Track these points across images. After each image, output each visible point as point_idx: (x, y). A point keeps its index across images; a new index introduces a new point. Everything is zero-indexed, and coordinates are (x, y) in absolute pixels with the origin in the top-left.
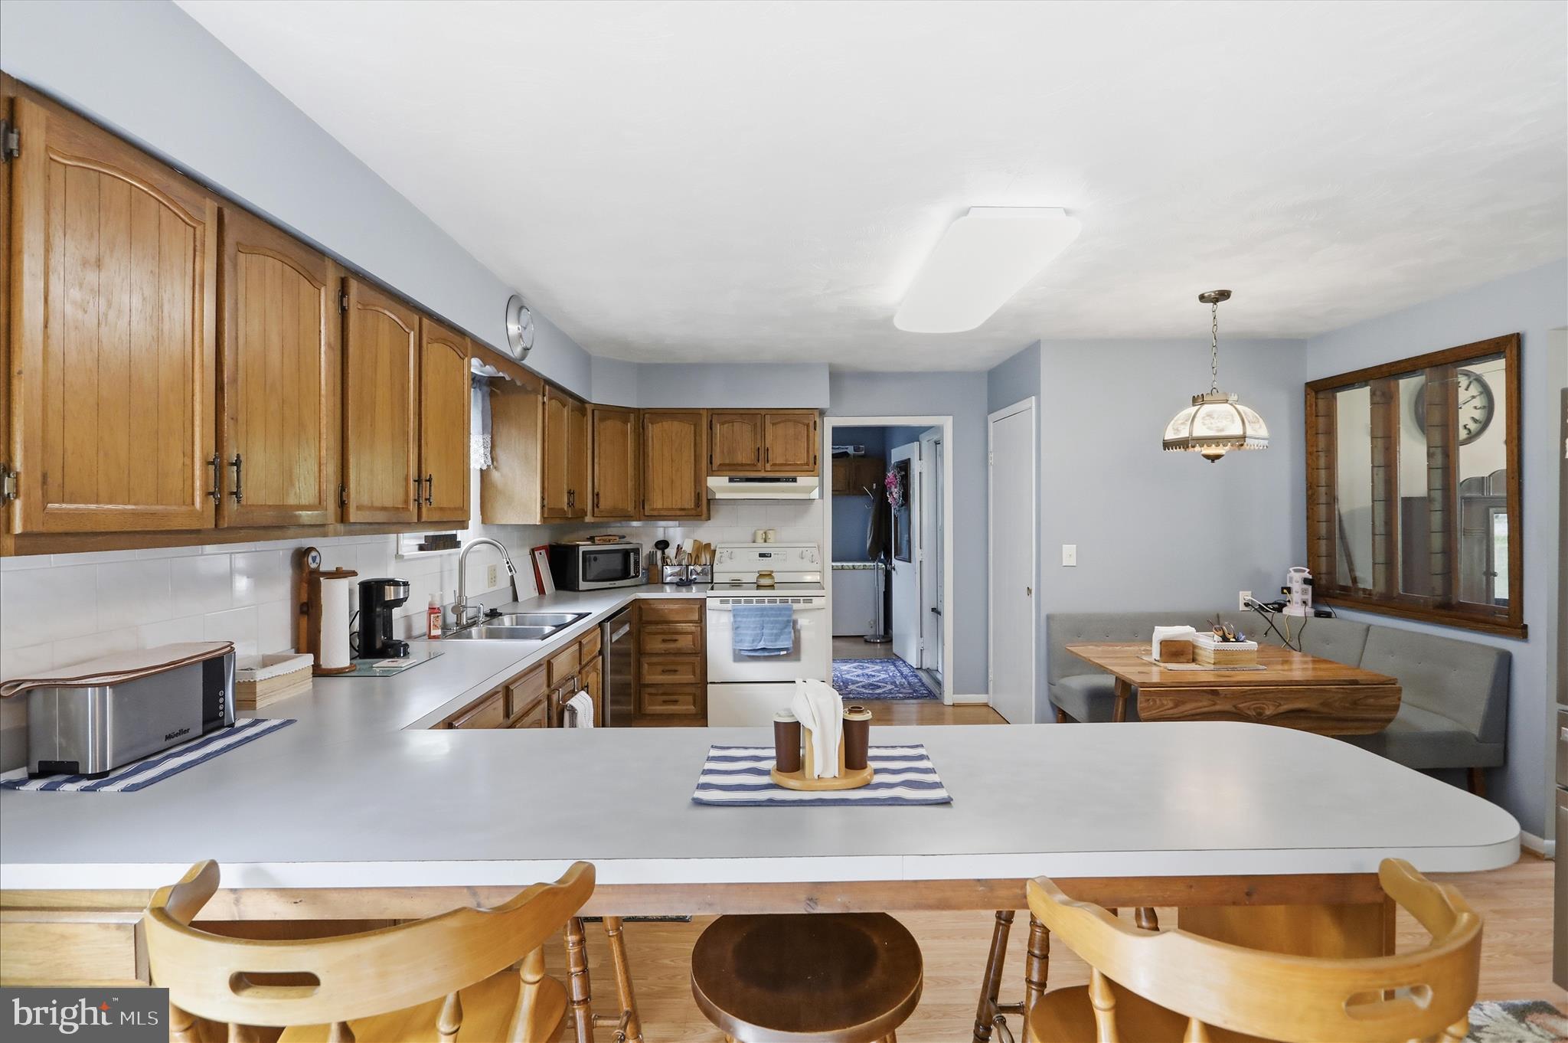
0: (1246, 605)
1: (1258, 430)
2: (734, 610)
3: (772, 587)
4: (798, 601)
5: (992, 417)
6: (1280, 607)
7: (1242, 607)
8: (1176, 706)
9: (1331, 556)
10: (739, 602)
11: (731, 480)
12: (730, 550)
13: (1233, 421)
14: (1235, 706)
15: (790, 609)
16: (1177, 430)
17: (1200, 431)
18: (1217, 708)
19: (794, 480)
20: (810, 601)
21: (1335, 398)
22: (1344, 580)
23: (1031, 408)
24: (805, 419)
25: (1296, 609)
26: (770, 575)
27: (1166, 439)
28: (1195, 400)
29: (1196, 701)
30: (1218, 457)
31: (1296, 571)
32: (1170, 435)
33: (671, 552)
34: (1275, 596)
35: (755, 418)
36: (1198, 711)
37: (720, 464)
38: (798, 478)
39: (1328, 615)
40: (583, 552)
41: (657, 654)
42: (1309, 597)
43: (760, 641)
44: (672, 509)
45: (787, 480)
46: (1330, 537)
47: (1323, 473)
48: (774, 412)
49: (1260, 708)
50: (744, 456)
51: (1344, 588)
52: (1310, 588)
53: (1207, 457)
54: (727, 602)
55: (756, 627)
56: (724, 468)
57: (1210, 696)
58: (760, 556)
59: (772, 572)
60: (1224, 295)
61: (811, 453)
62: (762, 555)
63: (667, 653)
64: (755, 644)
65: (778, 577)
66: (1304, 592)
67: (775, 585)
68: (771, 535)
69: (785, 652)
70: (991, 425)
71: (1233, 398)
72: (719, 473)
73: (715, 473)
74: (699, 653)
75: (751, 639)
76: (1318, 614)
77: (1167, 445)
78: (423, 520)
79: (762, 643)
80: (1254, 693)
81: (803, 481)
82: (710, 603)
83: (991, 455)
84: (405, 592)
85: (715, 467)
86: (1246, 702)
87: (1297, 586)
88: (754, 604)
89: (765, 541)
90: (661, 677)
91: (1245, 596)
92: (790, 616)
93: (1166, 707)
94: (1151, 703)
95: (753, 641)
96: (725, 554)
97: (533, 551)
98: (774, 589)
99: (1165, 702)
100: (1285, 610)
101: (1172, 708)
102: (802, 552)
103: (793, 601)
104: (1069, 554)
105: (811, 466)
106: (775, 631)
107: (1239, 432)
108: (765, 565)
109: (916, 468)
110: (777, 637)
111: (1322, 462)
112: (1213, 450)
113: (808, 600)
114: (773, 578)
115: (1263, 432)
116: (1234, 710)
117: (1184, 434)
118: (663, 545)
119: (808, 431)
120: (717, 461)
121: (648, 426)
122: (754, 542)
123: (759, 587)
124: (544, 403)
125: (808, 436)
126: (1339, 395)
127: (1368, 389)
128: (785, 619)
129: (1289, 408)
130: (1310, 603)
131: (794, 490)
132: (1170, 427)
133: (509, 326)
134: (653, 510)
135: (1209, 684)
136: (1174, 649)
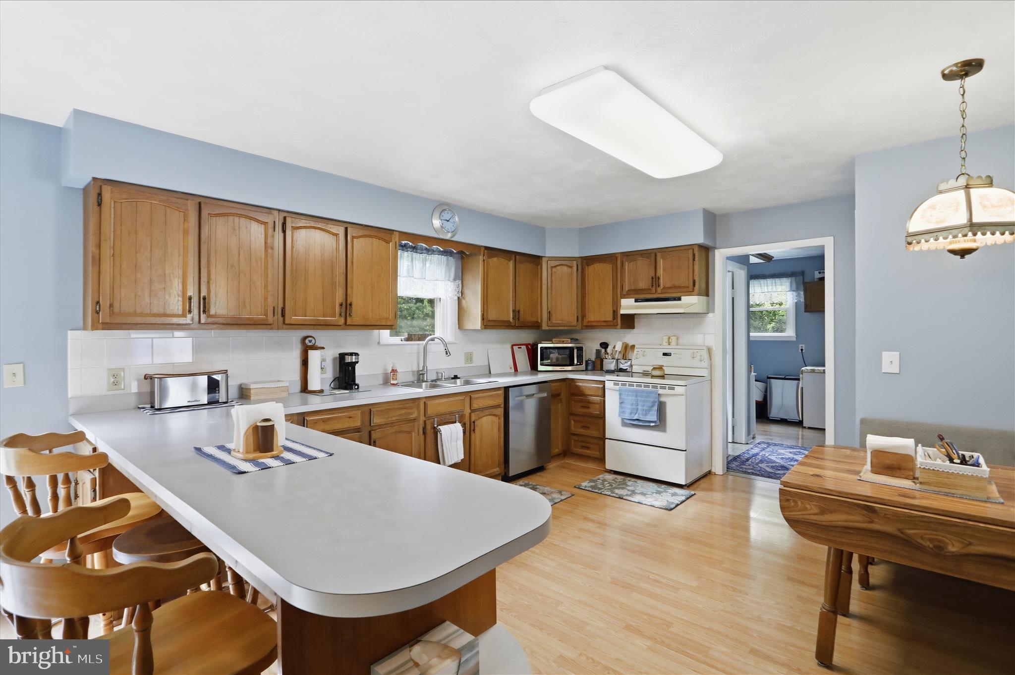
2: (620, 390)
3: (662, 377)
4: (665, 388)
8: (823, 512)
10: (625, 385)
11: (636, 301)
12: (643, 350)
14: (900, 530)
18: (876, 526)
19: (679, 299)
20: (673, 389)
24: (687, 254)
26: (663, 368)
29: (848, 514)
30: (968, 251)
33: (609, 350)
35: (651, 255)
36: (850, 524)
37: (628, 290)
38: (682, 297)
40: (541, 348)
41: (579, 415)
43: (635, 414)
44: (599, 321)
45: (675, 299)
48: (663, 250)
49: (939, 541)
50: (643, 284)
54: (618, 384)
55: (633, 404)
56: (631, 293)
57: (865, 512)
58: (663, 355)
59: (663, 366)
61: (691, 279)
62: (665, 354)
63: (584, 415)
64: (632, 415)
65: (667, 371)
67: (665, 376)
68: (672, 339)
69: (653, 424)
72: (628, 296)
73: (626, 297)
74: (601, 417)
75: (630, 411)
78: (348, 324)
79: (637, 415)
80: (929, 521)
81: (686, 299)
82: (608, 385)
84: (355, 359)
85: (624, 293)
86: (915, 529)
88: (635, 387)
89: (669, 345)
90: (582, 430)
92: (656, 398)
93: (809, 512)
94: (792, 504)
95: (631, 413)
96: (640, 353)
97: (513, 346)
98: (664, 379)
99: (808, 506)
101: (816, 514)
102: (694, 353)
103: (661, 388)
104: (890, 361)
105: (691, 288)
106: (645, 408)
108: (664, 361)
110: (647, 412)
114: (663, 371)
116: (898, 533)
118: (605, 345)
119: (688, 262)
120: (626, 288)
121: (585, 267)
122: (661, 345)
123: (648, 376)
124: (484, 260)
128: (653, 400)
131: (680, 307)
133: (434, 221)
134: (589, 322)
135: (867, 499)
136: (888, 462)
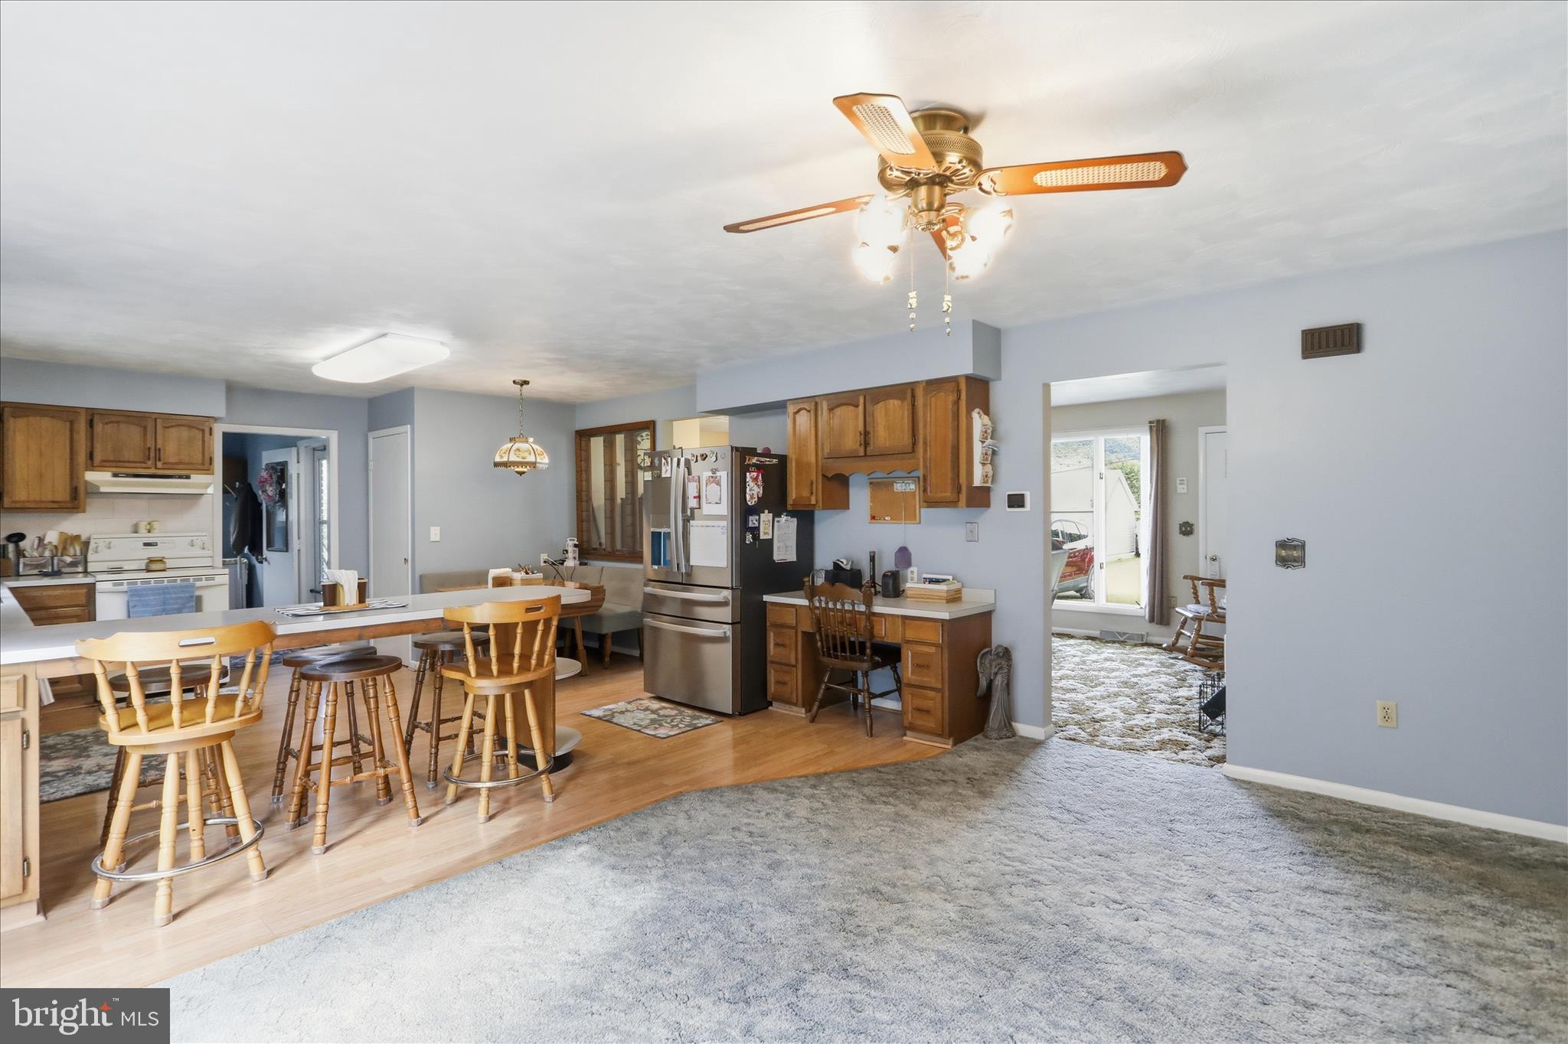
0: (545, 562)
1: (544, 460)
2: (131, 591)
4: (201, 580)
5: (371, 435)
6: (562, 562)
7: (542, 564)
9: (588, 531)
11: (115, 475)
12: (108, 541)
13: (530, 454)
15: (193, 586)
16: (502, 457)
17: (513, 458)
19: (188, 477)
20: (212, 579)
21: (590, 440)
22: (595, 545)
23: (407, 432)
24: (200, 426)
25: (570, 563)
26: (161, 561)
27: (496, 460)
28: (511, 440)
30: (524, 473)
31: (570, 540)
32: (498, 459)
33: (27, 544)
34: (560, 557)
35: (139, 419)
37: (102, 461)
38: (192, 476)
39: (586, 564)
42: (577, 555)
44: (38, 502)
45: (180, 477)
46: (588, 521)
47: (584, 483)
48: (167, 416)
50: (131, 454)
51: (595, 549)
52: (577, 549)
53: (518, 472)
56: (107, 464)
58: (144, 545)
59: (164, 558)
60: (526, 383)
61: (206, 454)
62: (146, 544)
65: (170, 562)
66: (574, 552)
68: (156, 525)
70: (371, 440)
71: (531, 440)
72: (101, 468)
73: (95, 469)
76: (581, 564)
77: (496, 465)
81: (197, 478)
82: (99, 586)
83: (371, 464)
85: (96, 463)
87: (570, 549)
89: (149, 532)
91: (544, 556)
92: (193, 592)
96: (102, 545)
100: (565, 563)
102: (192, 541)
103: (195, 580)
104: (435, 534)
105: (206, 467)
107: (534, 460)
108: (153, 553)
109: (293, 470)
111: (584, 476)
112: (520, 469)
113: (210, 578)
114: (164, 563)
115: (546, 460)
117: (505, 459)
118: (17, 537)
119: (203, 437)
120: (98, 458)
121: (8, 420)
122: (136, 532)
123: (148, 571)
125: (203, 441)
126: (592, 439)
127: (602, 438)
128: (188, 595)
129: (565, 446)
130: (577, 558)
131: (187, 486)
132: (497, 455)
134: (14, 502)
